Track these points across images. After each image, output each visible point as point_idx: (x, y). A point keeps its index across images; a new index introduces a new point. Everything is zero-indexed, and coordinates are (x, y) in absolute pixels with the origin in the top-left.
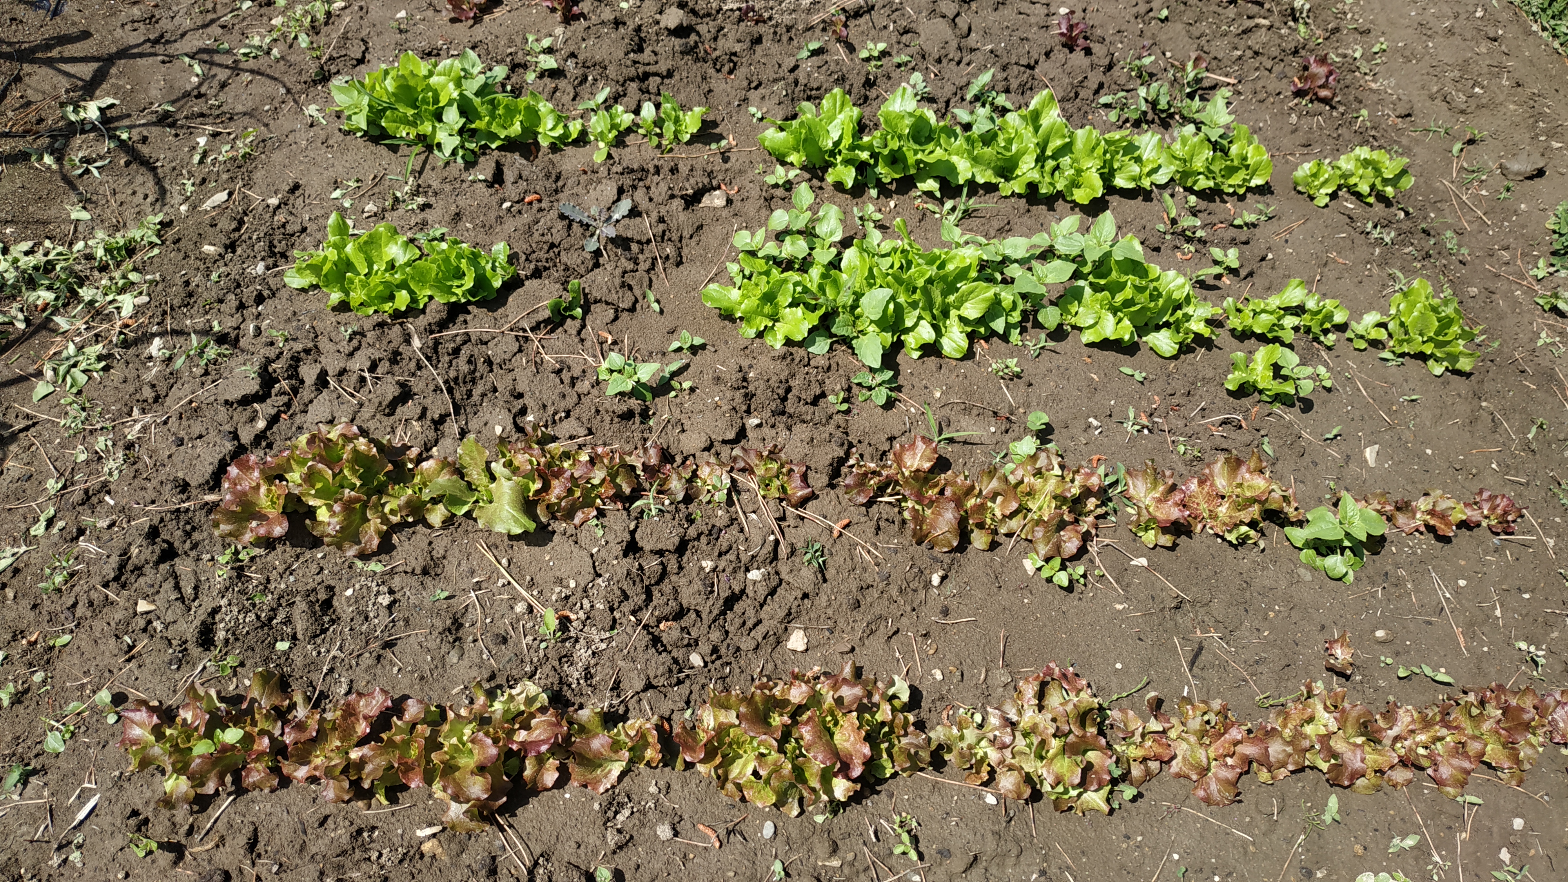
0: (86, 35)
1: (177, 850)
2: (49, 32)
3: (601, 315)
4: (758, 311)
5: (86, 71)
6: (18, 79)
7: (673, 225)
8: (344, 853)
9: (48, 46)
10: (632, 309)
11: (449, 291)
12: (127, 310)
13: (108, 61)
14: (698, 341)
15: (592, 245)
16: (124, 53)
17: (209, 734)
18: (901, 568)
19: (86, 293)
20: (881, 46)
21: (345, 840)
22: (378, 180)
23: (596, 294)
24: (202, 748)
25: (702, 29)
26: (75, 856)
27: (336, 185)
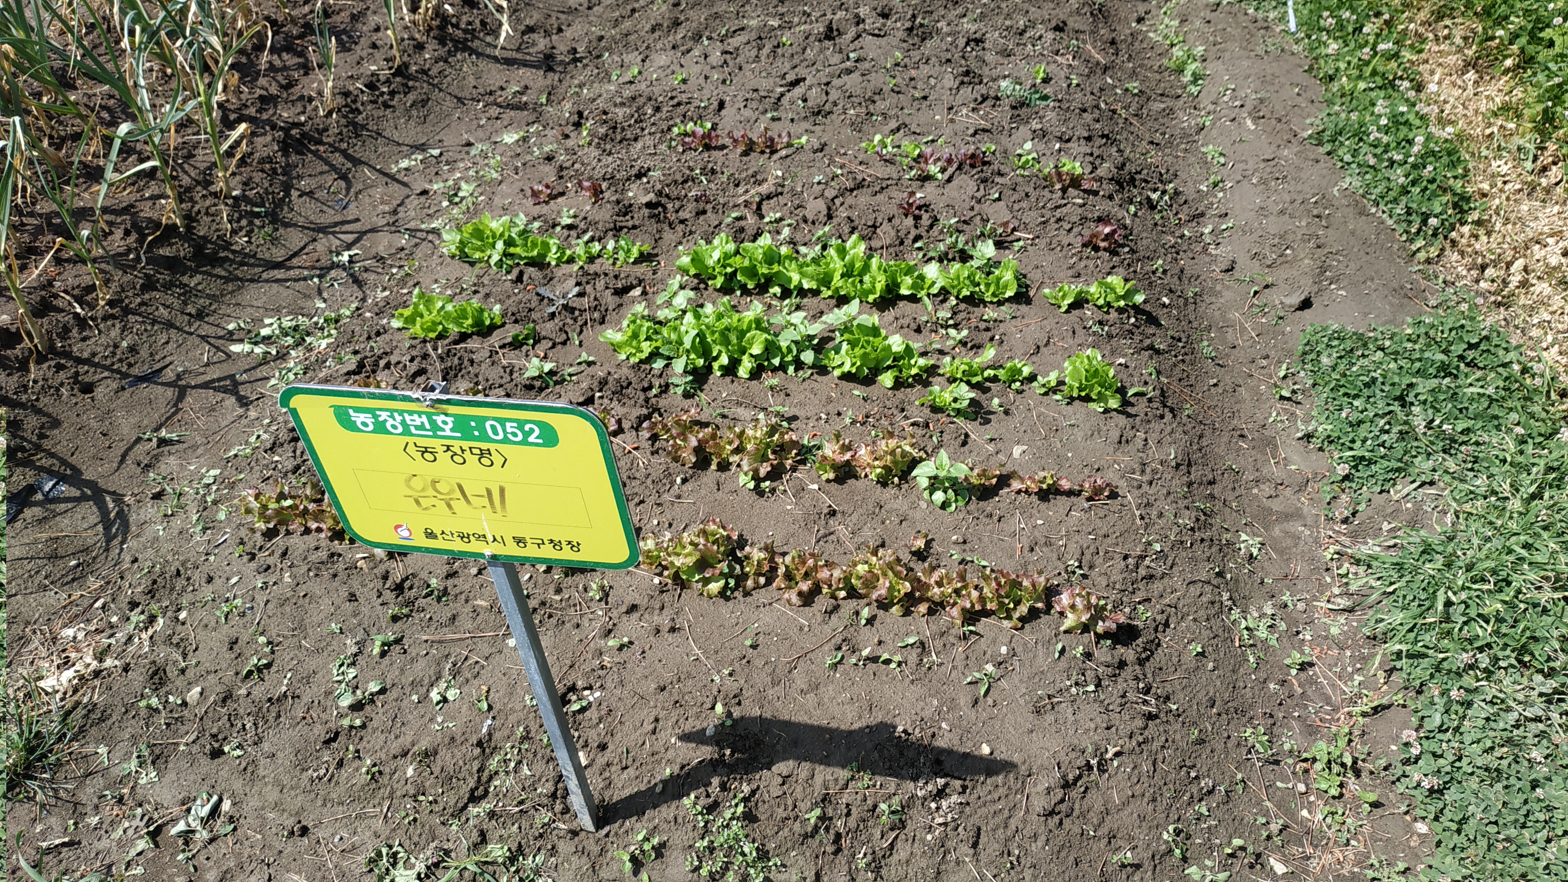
0: (358, 220)
1: (253, 557)
2: (338, 218)
3: (546, 344)
4: (627, 343)
5: (349, 238)
6: (315, 240)
7: (603, 302)
8: (322, 563)
9: (336, 224)
10: (564, 343)
11: (461, 325)
12: (323, 346)
13: (362, 234)
14: (591, 359)
15: (552, 309)
16: (374, 230)
17: (278, 501)
18: (657, 472)
19: (308, 340)
20: (778, 215)
21: (325, 558)
22: (458, 280)
23: (543, 333)
24: (273, 505)
25: (670, 206)
26: (212, 558)
27: (436, 281)
